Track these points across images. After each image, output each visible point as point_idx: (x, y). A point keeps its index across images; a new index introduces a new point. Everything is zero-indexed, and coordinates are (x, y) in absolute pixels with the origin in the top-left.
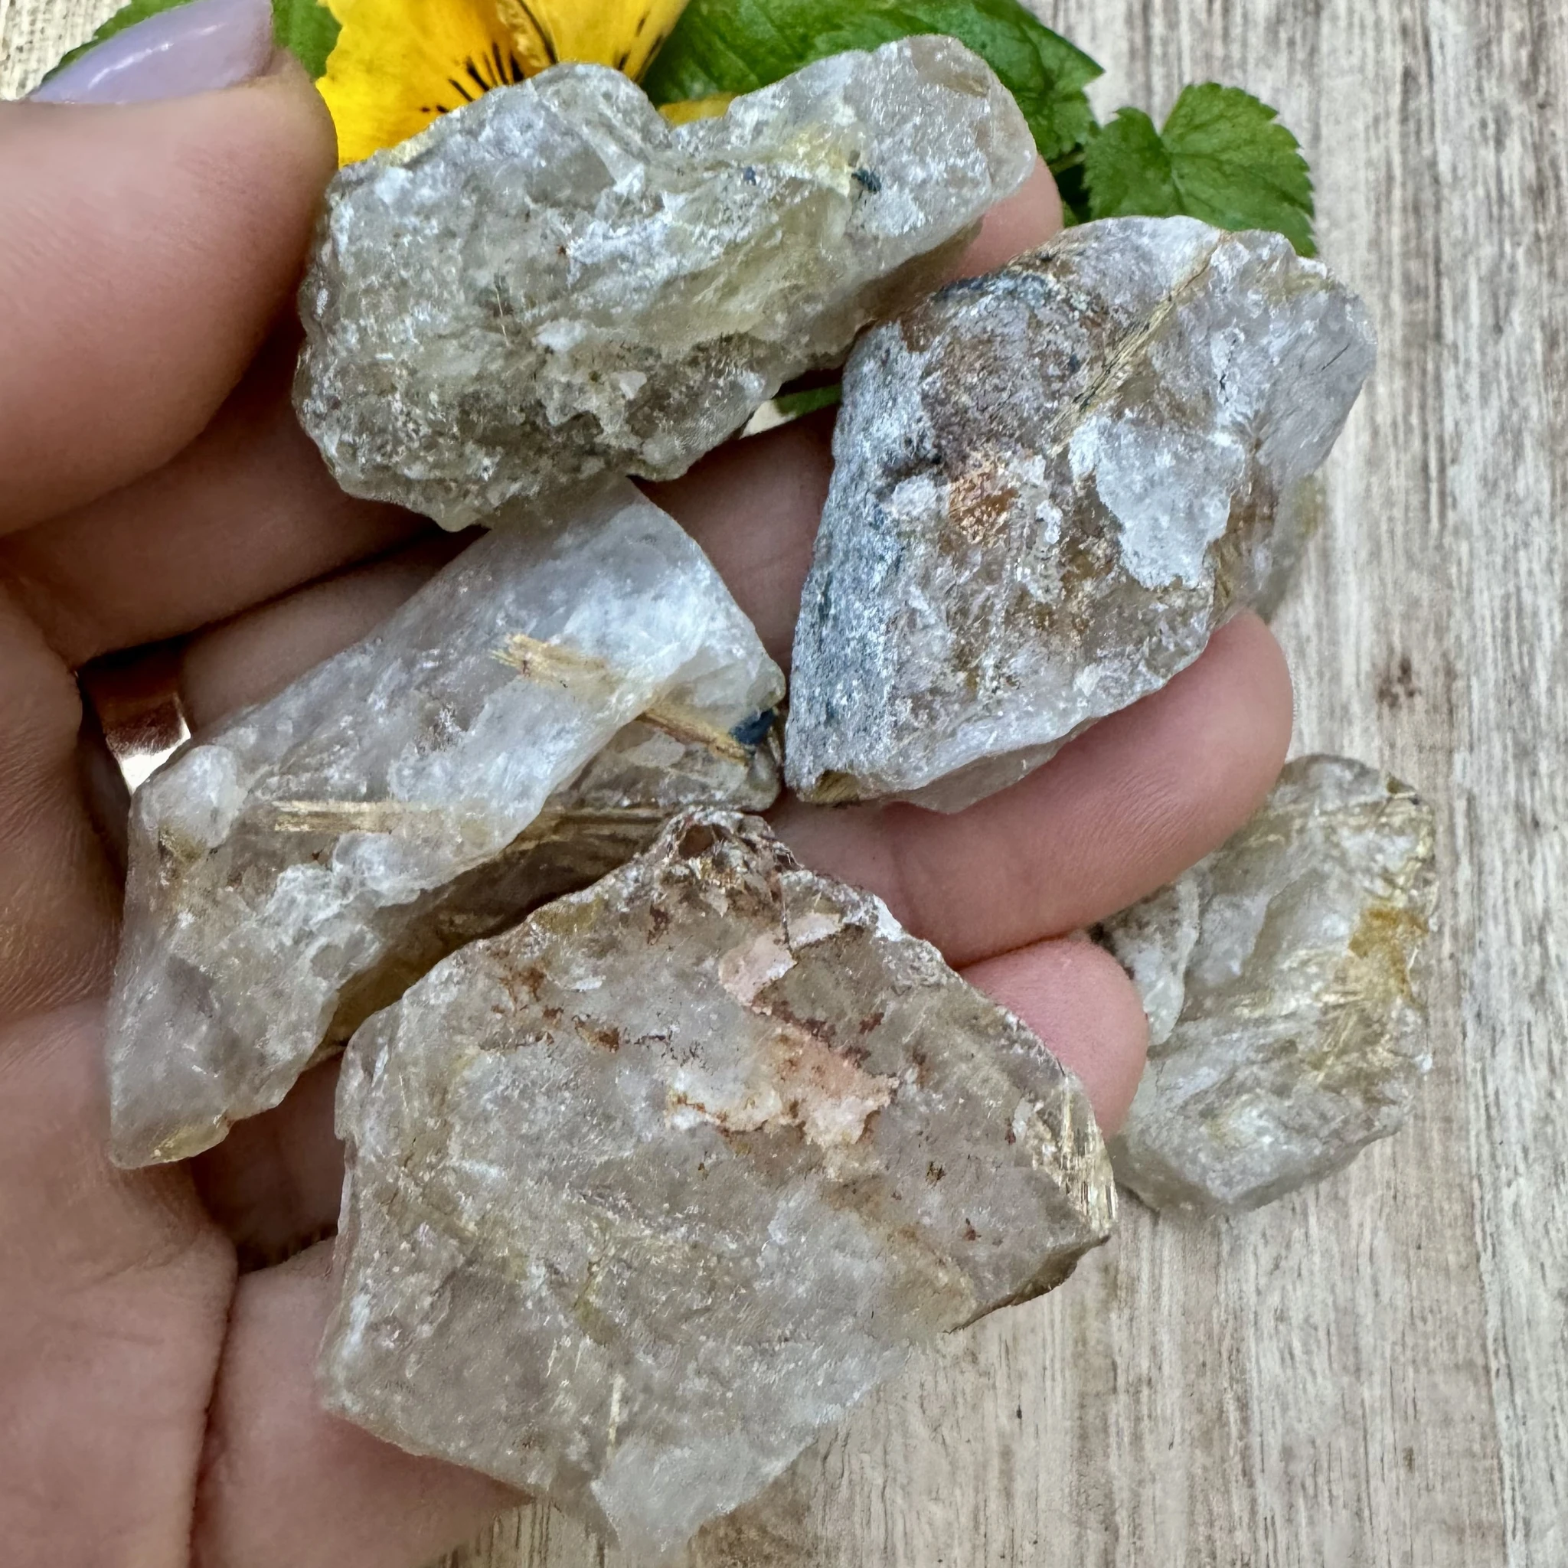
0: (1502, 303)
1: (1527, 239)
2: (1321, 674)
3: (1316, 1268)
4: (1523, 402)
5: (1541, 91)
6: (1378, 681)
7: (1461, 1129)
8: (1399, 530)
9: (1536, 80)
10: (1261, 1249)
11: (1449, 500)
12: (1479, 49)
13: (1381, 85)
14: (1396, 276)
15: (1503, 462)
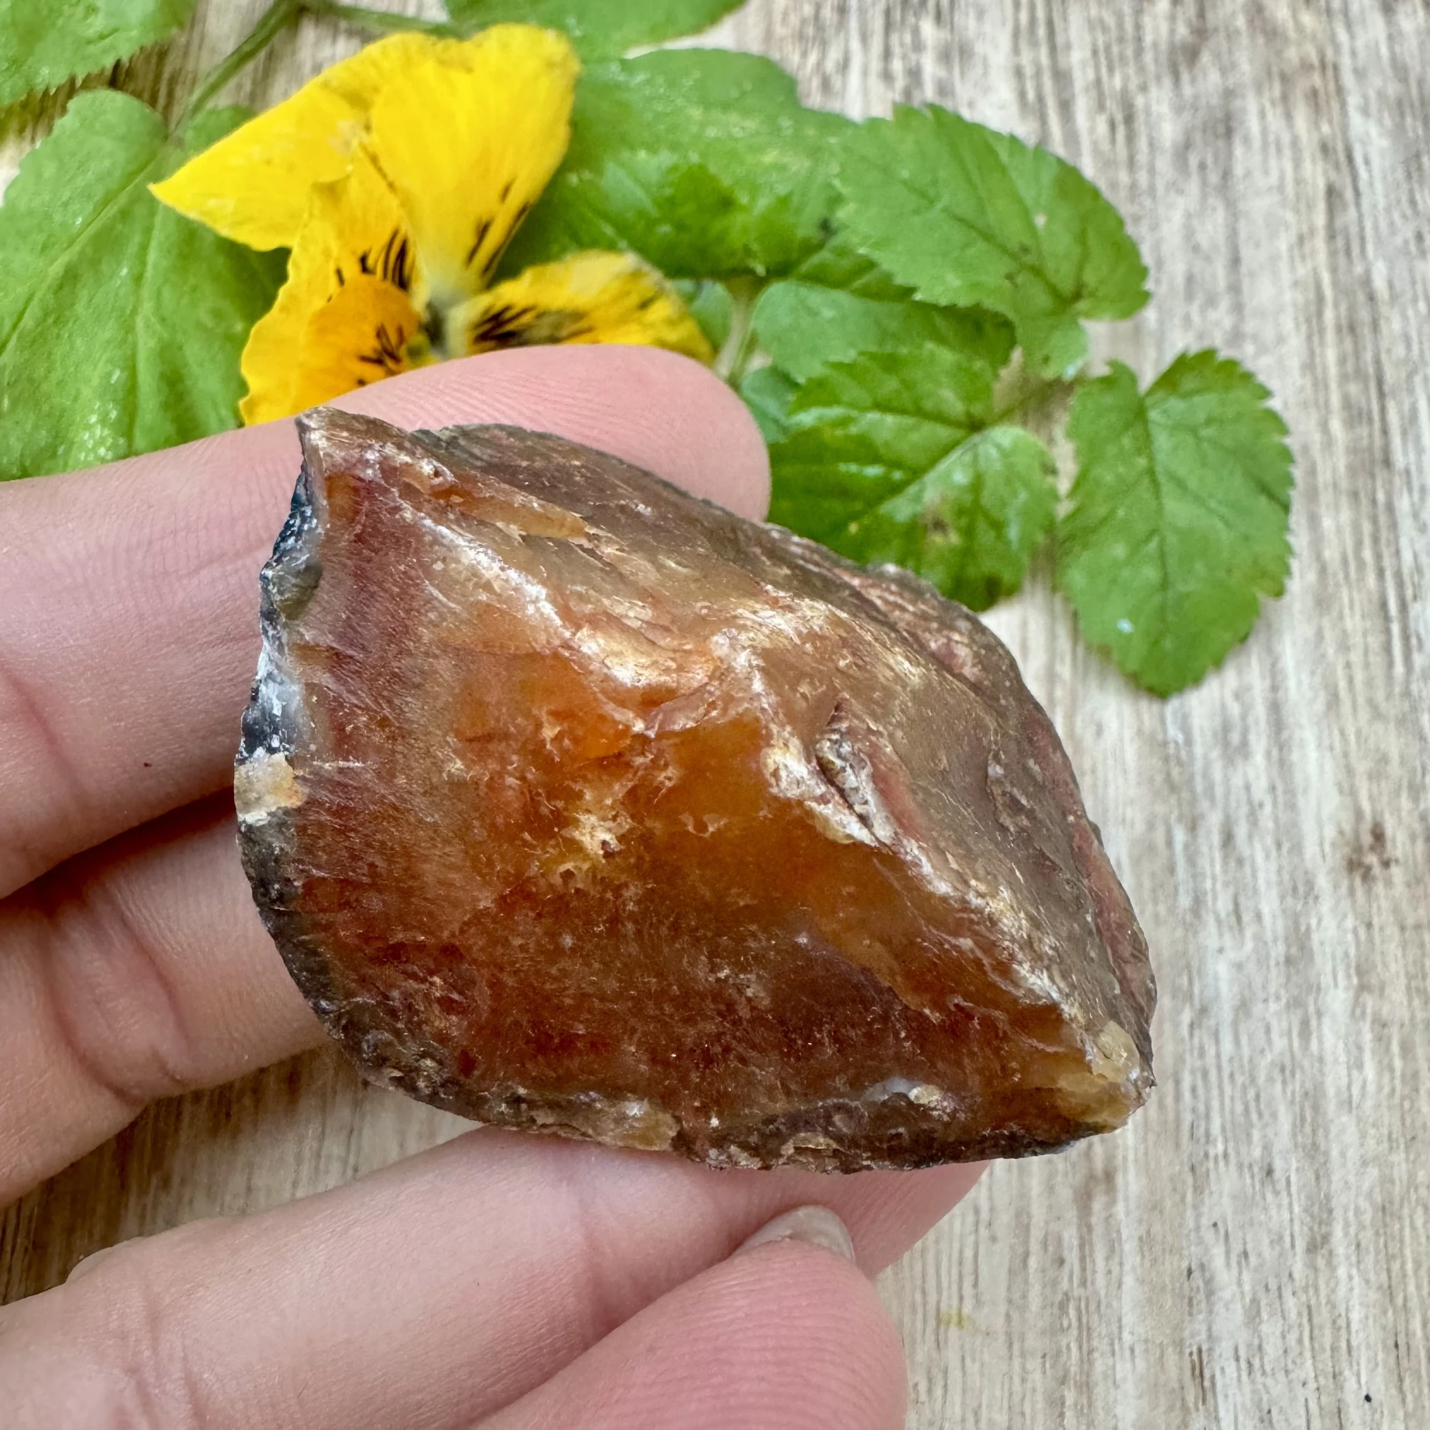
6: (1347, 850)
11: (1414, 641)
13: (1301, 203)
14: (1335, 400)
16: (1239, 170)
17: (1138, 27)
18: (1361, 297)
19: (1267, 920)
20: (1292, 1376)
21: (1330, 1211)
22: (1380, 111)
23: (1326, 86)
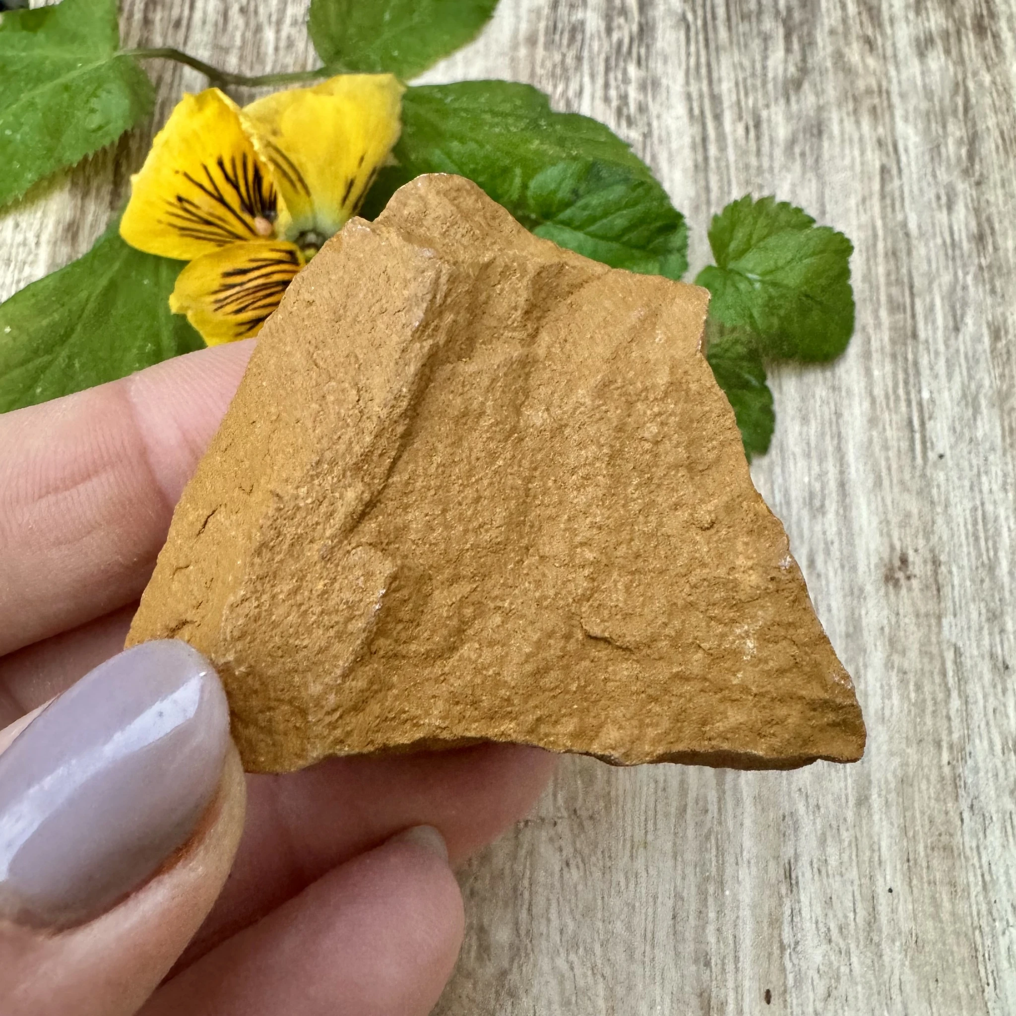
0: (959, 312)
1: (973, 269)
2: (843, 567)
4: (978, 377)
5: (977, 174)
6: (883, 570)
7: (963, 890)
8: (894, 466)
9: (973, 165)
11: (929, 445)
12: (931, 150)
13: (865, 176)
14: (883, 298)
15: (966, 417)
16: (826, 156)
17: (764, 68)
18: (901, 235)
19: (835, 611)
20: (845, 877)
21: (870, 782)
22: (916, 119)
23: (882, 102)
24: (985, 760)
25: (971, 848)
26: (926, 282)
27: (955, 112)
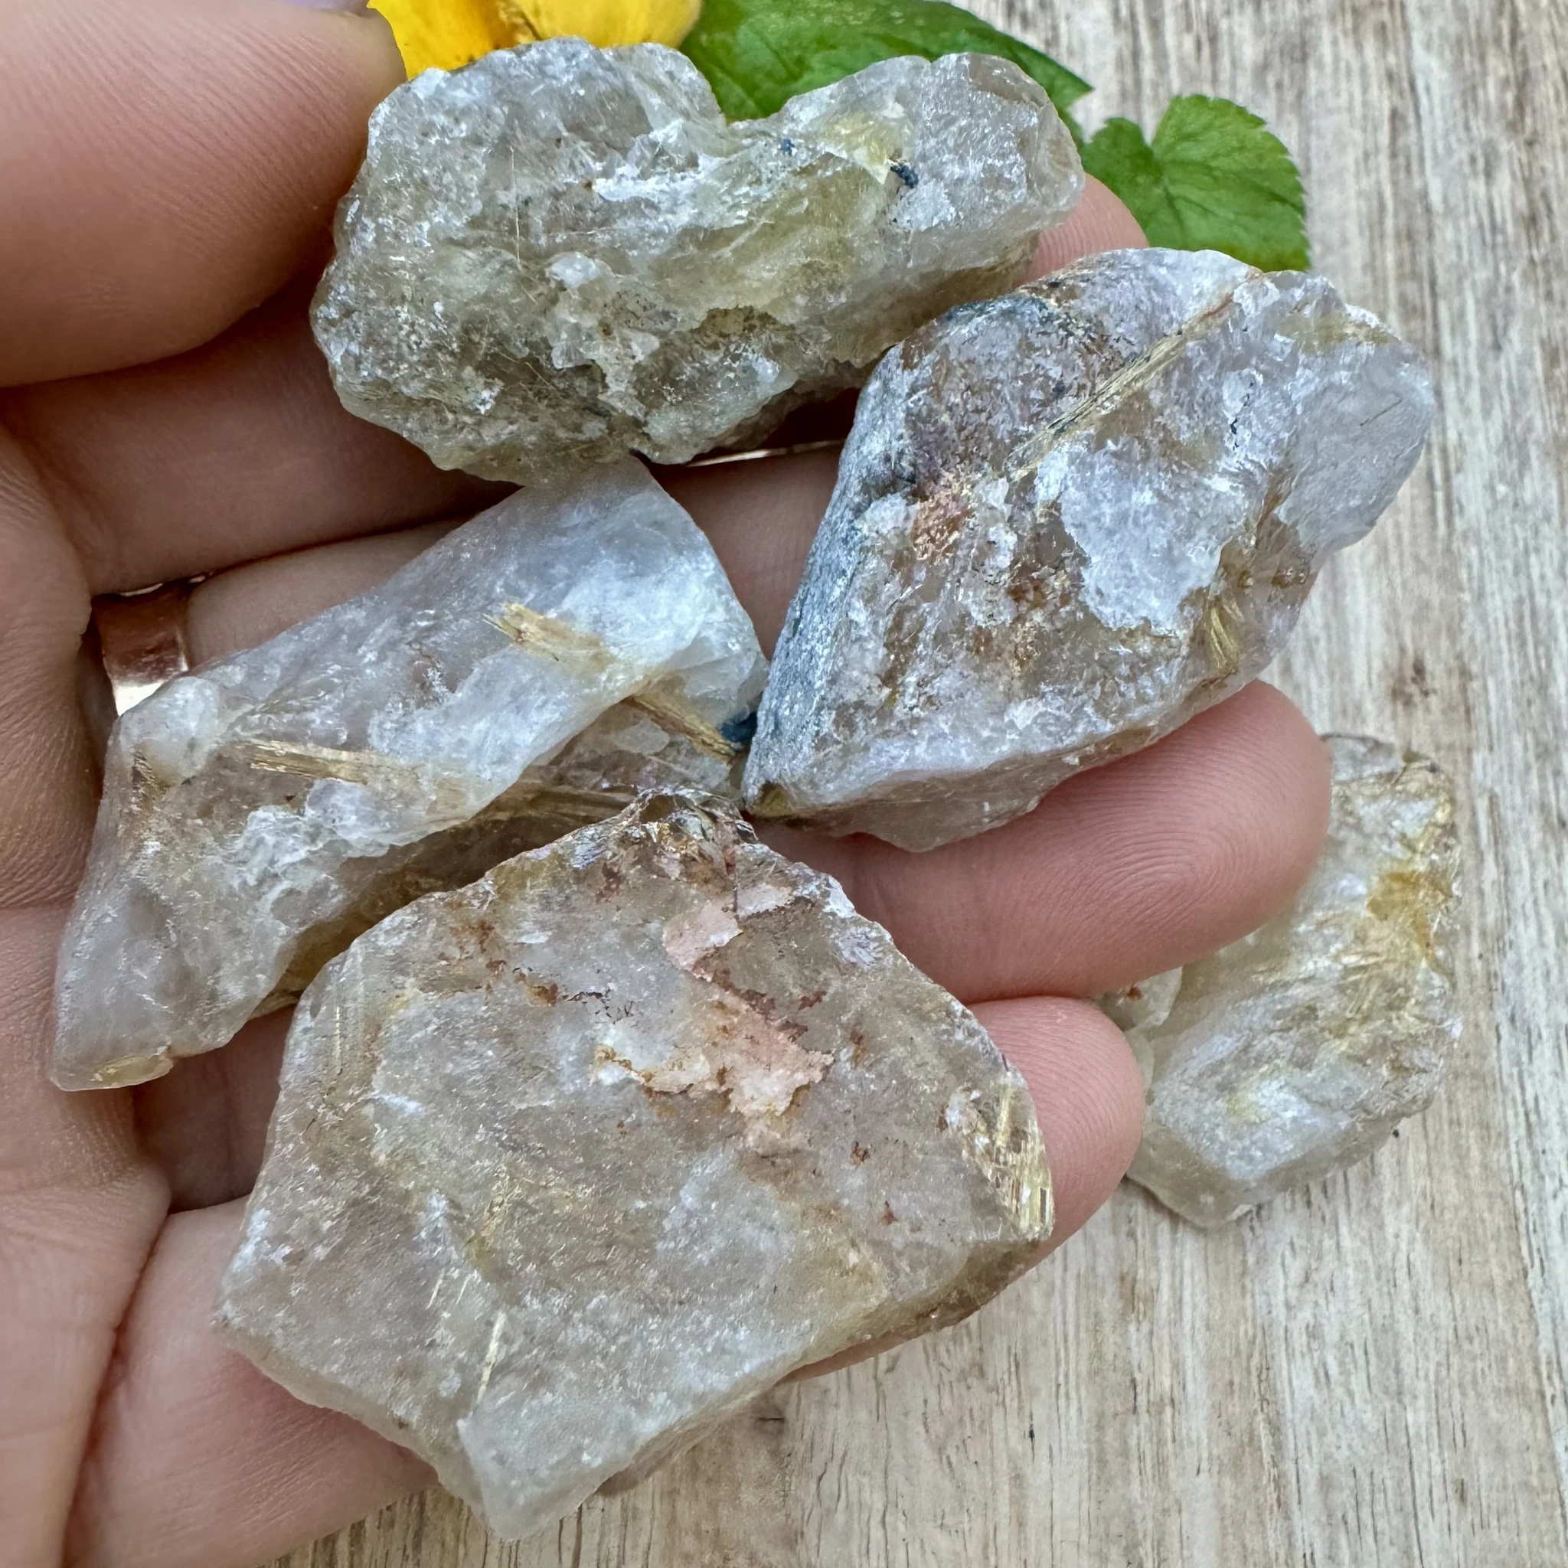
0: (1500, 322)
1: (1522, 264)
2: (1332, 675)
3: (1351, 1283)
4: (1526, 415)
5: (1528, 130)
6: (1391, 682)
7: (1499, 1135)
8: (1406, 536)
9: (1522, 120)
10: (1289, 1260)
11: (1456, 507)
12: (1464, 93)
13: (1368, 123)
14: (1393, 297)
15: (1509, 472)
16: (1312, 91)
18: (1419, 209)
22: (1441, 46)
23: (1393, 21)
24: (1531, 954)
25: (1511, 1076)
26: (1454, 280)
27: (1498, 40)
